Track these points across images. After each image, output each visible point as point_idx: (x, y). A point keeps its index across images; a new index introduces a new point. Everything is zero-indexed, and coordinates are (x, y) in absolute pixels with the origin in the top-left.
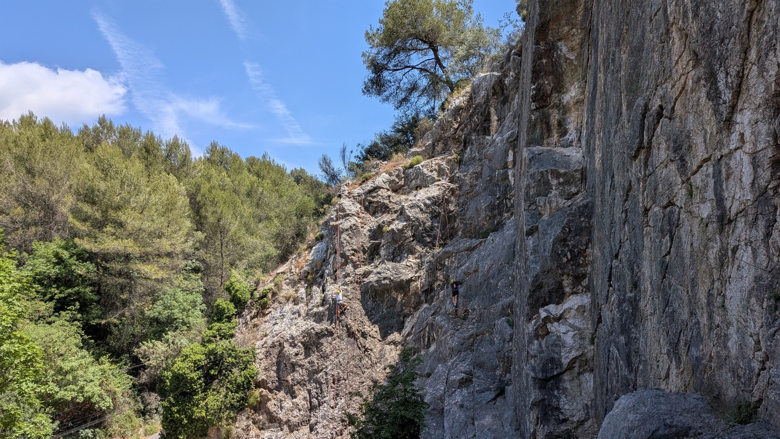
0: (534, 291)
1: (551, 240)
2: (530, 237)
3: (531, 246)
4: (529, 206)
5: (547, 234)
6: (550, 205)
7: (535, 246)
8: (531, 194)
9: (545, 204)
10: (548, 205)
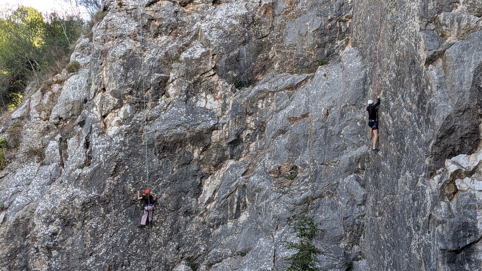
0: (442, 138)
1: (471, 70)
2: (430, 66)
3: (436, 78)
4: (426, 25)
5: (463, 62)
6: (459, 24)
7: (440, 78)
8: (429, 8)
9: (452, 22)
10: (456, 24)
